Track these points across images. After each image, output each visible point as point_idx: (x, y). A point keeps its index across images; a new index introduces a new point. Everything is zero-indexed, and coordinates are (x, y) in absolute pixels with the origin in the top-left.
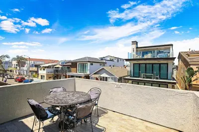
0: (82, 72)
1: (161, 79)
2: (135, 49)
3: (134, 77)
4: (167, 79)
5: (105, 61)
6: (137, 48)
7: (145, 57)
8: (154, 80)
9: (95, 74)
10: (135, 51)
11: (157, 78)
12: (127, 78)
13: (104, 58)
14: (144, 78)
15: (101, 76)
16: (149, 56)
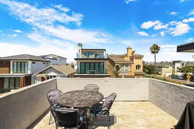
0: (19, 71)
1: (100, 73)
2: (81, 51)
3: (81, 73)
4: (104, 73)
5: (48, 59)
6: (82, 49)
7: (90, 57)
8: (97, 75)
9: (39, 73)
10: (81, 52)
11: (98, 73)
12: (76, 74)
13: (46, 56)
14: (89, 74)
15: (48, 75)
16: (93, 56)
